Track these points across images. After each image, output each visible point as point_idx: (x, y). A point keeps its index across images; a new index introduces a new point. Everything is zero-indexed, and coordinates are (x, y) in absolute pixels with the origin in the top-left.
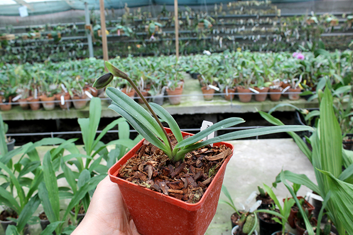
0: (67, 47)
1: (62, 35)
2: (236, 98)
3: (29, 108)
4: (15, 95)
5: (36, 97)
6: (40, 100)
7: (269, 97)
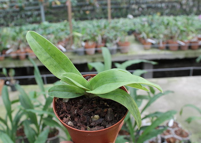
0: (26, 15)
1: (26, 5)
2: (167, 48)
3: (18, 58)
4: (7, 49)
5: (22, 50)
6: (26, 52)
7: (190, 48)
